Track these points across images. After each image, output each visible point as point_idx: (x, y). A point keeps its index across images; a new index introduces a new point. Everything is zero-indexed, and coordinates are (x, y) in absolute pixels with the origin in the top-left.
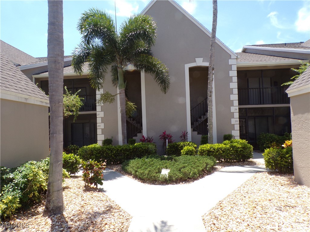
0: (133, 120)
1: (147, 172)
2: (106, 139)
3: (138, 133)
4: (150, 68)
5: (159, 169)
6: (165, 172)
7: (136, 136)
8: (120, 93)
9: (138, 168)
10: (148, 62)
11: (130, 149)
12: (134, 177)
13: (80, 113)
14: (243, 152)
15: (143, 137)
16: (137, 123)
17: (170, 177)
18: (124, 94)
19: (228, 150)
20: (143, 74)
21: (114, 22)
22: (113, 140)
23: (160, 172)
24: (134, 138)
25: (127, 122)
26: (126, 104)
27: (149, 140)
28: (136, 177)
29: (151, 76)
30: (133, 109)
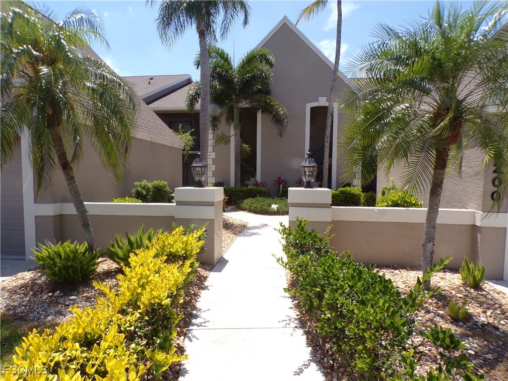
0: (246, 163)
1: (259, 206)
2: (217, 181)
3: (252, 177)
4: (268, 109)
5: (269, 204)
6: (274, 207)
7: (249, 180)
8: (235, 135)
9: (252, 204)
10: (266, 102)
11: (244, 191)
12: (248, 212)
13: (190, 152)
14: (353, 198)
15: (256, 181)
16: (250, 167)
17: (278, 210)
18: (239, 136)
19: (338, 195)
20: (259, 115)
21: (232, 60)
22: (224, 183)
23: (270, 206)
24: (247, 182)
25: (241, 166)
26: (241, 147)
27: (263, 184)
28: (250, 211)
29: (269, 118)
30: (248, 152)
